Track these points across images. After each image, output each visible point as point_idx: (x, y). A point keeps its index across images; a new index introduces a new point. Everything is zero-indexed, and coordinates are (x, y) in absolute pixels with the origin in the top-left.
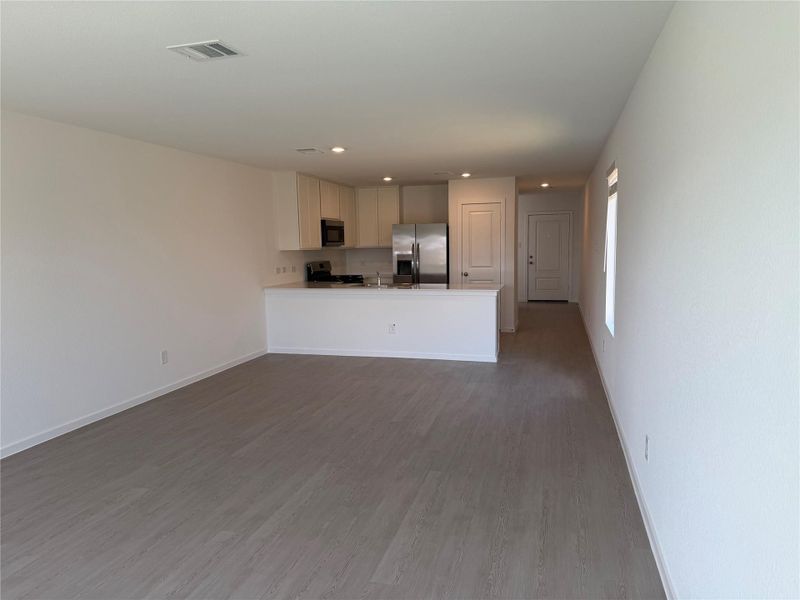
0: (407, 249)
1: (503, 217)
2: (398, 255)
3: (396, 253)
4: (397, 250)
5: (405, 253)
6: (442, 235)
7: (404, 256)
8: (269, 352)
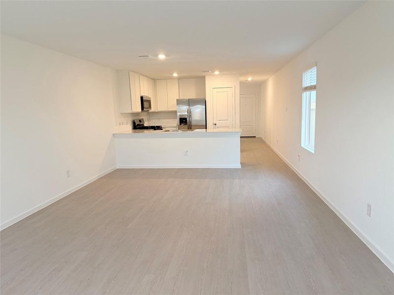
0: (184, 112)
1: (234, 96)
2: (180, 115)
3: (178, 114)
4: (179, 112)
5: (183, 114)
6: (203, 105)
7: (183, 115)
8: (117, 168)
